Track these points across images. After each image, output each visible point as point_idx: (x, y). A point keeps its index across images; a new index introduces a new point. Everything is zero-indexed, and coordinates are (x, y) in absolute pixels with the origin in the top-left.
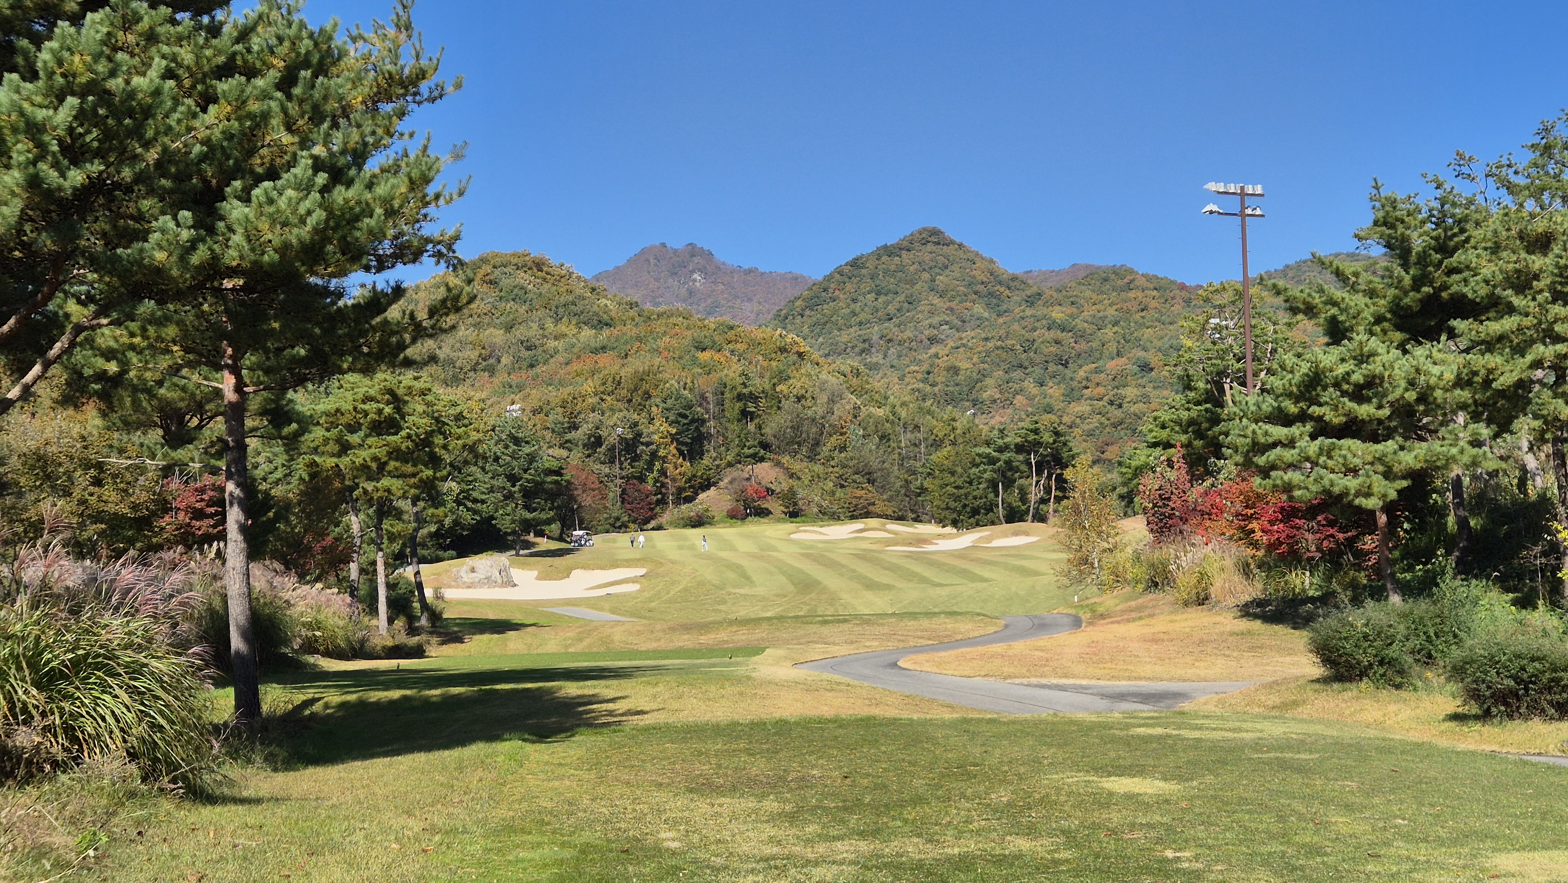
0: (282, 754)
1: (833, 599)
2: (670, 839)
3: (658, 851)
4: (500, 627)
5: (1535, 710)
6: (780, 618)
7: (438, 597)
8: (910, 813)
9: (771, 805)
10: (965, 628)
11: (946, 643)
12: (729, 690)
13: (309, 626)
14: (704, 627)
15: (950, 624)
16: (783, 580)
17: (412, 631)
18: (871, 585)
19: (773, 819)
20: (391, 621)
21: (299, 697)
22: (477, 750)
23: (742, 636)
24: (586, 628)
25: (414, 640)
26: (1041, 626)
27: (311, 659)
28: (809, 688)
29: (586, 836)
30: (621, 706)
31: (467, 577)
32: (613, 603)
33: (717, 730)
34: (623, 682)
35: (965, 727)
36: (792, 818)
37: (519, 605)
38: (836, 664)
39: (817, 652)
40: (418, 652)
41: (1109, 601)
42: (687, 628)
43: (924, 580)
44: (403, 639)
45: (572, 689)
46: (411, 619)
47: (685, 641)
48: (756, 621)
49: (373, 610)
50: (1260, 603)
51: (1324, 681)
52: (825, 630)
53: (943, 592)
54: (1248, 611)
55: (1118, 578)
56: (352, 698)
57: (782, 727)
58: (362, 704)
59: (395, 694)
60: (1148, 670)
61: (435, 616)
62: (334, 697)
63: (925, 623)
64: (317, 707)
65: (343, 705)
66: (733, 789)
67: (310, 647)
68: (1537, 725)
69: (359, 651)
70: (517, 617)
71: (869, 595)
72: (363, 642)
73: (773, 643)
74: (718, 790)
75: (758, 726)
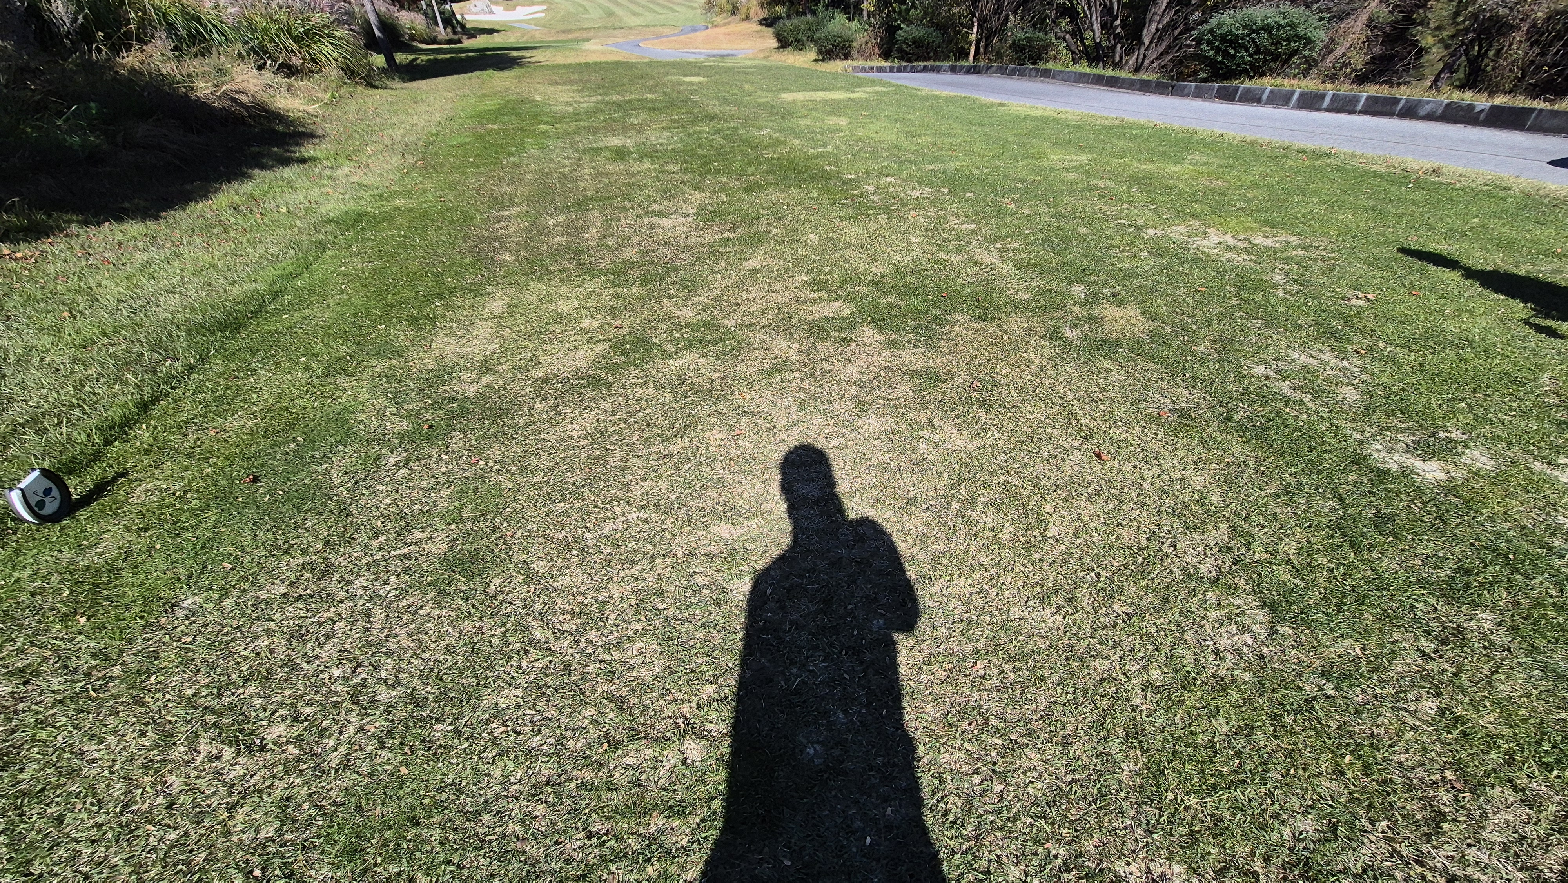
0: (406, 77)
1: (621, 20)
2: (538, 98)
3: (534, 101)
4: (491, 31)
5: (838, 57)
6: (599, 28)
7: (463, 18)
8: (618, 89)
9: (575, 88)
10: (667, 31)
11: (659, 36)
12: (573, 53)
13: (409, 29)
14: (569, 31)
15: (661, 29)
16: (601, 12)
17: (455, 33)
18: (635, 14)
19: (574, 91)
20: (445, 29)
21: (411, 57)
22: (478, 73)
23: (585, 35)
24: (525, 32)
25: (456, 37)
26: (694, 30)
27: (415, 44)
28: (603, 53)
29: (511, 97)
30: (533, 60)
31: (474, 10)
32: (536, 22)
33: (564, 66)
34: (535, 51)
35: (650, 64)
36: (580, 91)
37: (498, 23)
38: (616, 45)
39: (611, 41)
40: (459, 42)
41: (718, 20)
42: (563, 32)
43: (655, 12)
44: (452, 36)
45: (515, 54)
46: (453, 28)
47: (563, 37)
48: (589, 29)
49: (437, 25)
50: (765, 19)
51: (778, 48)
52: (616, 32)
53: (662, 17)
54: (761, 23)
55: (722, 10)
56: (431, 57)
57: (587, 65)
58: (435, 60)
59: (448, 56)
60: (724, 46)
61: (463, 26)
62: (424, 57)
63: (652, 29)
64: (419, 61)
65: (429, 60)
66: (564, 83)
67: (412, 38)
68: (838, 62)
69: (434, 41)
70: (497, 28)
71: (634, 18)
72: (435, 37)
73: (595, 38)
74: (559, 84)
75: (580, 64)
